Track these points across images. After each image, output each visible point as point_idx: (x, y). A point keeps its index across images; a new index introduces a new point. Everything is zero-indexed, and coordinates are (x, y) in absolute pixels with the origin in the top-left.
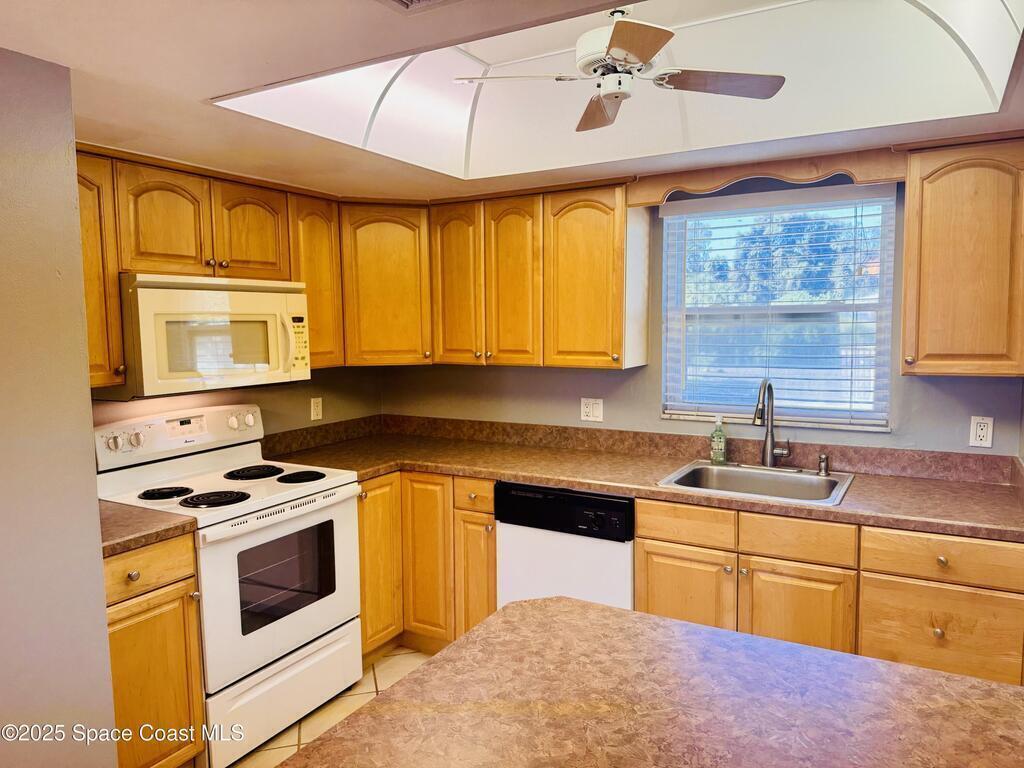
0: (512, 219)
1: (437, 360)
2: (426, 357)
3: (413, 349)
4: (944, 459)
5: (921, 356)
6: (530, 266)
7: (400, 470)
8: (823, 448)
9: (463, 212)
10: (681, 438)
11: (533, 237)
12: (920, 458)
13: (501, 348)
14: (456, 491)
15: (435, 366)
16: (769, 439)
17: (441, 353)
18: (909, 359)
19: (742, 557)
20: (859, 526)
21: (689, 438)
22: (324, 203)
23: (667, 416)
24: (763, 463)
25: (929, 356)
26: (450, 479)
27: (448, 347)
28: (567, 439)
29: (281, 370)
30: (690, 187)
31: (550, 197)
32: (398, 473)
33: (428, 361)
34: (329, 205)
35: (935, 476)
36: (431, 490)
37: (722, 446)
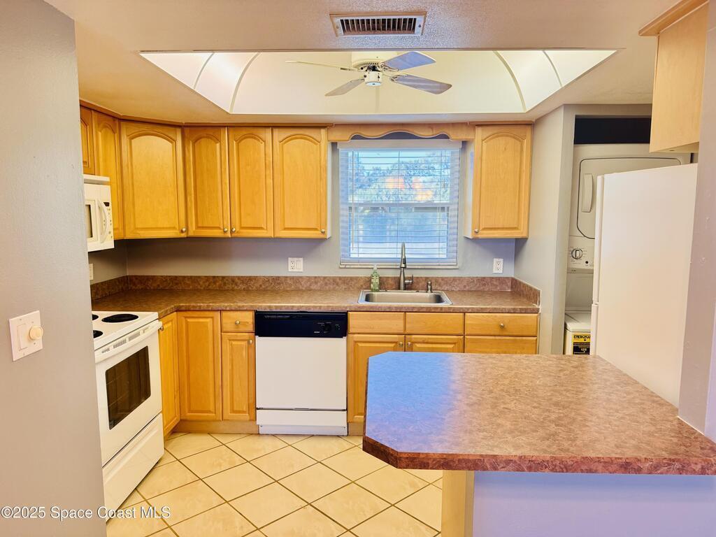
0: (250, 141)
1: (191, 234)
2: (182, 232)
3: (173, 226)
4: (482, 280)
5: (481, 229)
6: (263, 173)
7: (176, 311)
8: (427, 278)
9: (211, 133)
10: (352, 279)
11: (265, 155)
12: (472, 280)
13: (243, 226)
14: (224, 321)
15: (188, 238)
16: (402, 277)
17: (194, 229)
18: (476, 230)
19: (407, 336)
20: (465, 313)
21: (356, 278)
22: (110, 119)
23: (344, 266)
24: (399, 289)
25: (484, 229)
26: (219, 313)
27: (200, 225)
28: (279, 284)
29: (99, 241)
30: (364, 133)
31: (277, 129)
32: (175, 313)
33: (183, 235)
34: (114, 121)
35: (479, 289)
36: (202, 322)
37: (377, 281)
